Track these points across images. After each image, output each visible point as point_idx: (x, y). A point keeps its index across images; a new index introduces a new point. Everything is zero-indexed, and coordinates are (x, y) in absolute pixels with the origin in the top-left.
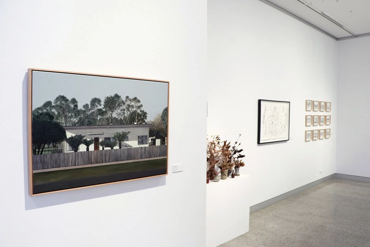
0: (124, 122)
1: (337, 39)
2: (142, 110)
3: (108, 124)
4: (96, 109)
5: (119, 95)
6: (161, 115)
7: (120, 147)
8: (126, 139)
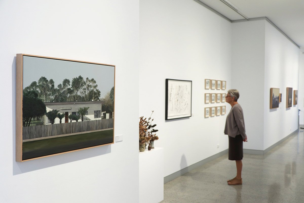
0: (85, 99)
1: (231, 21)
2: (97, 89)
3: (75, 101)
4: (66, 88)
5: (82, 77)
6: (110, 93)
7: (82, 120)
8: (86, 113)
